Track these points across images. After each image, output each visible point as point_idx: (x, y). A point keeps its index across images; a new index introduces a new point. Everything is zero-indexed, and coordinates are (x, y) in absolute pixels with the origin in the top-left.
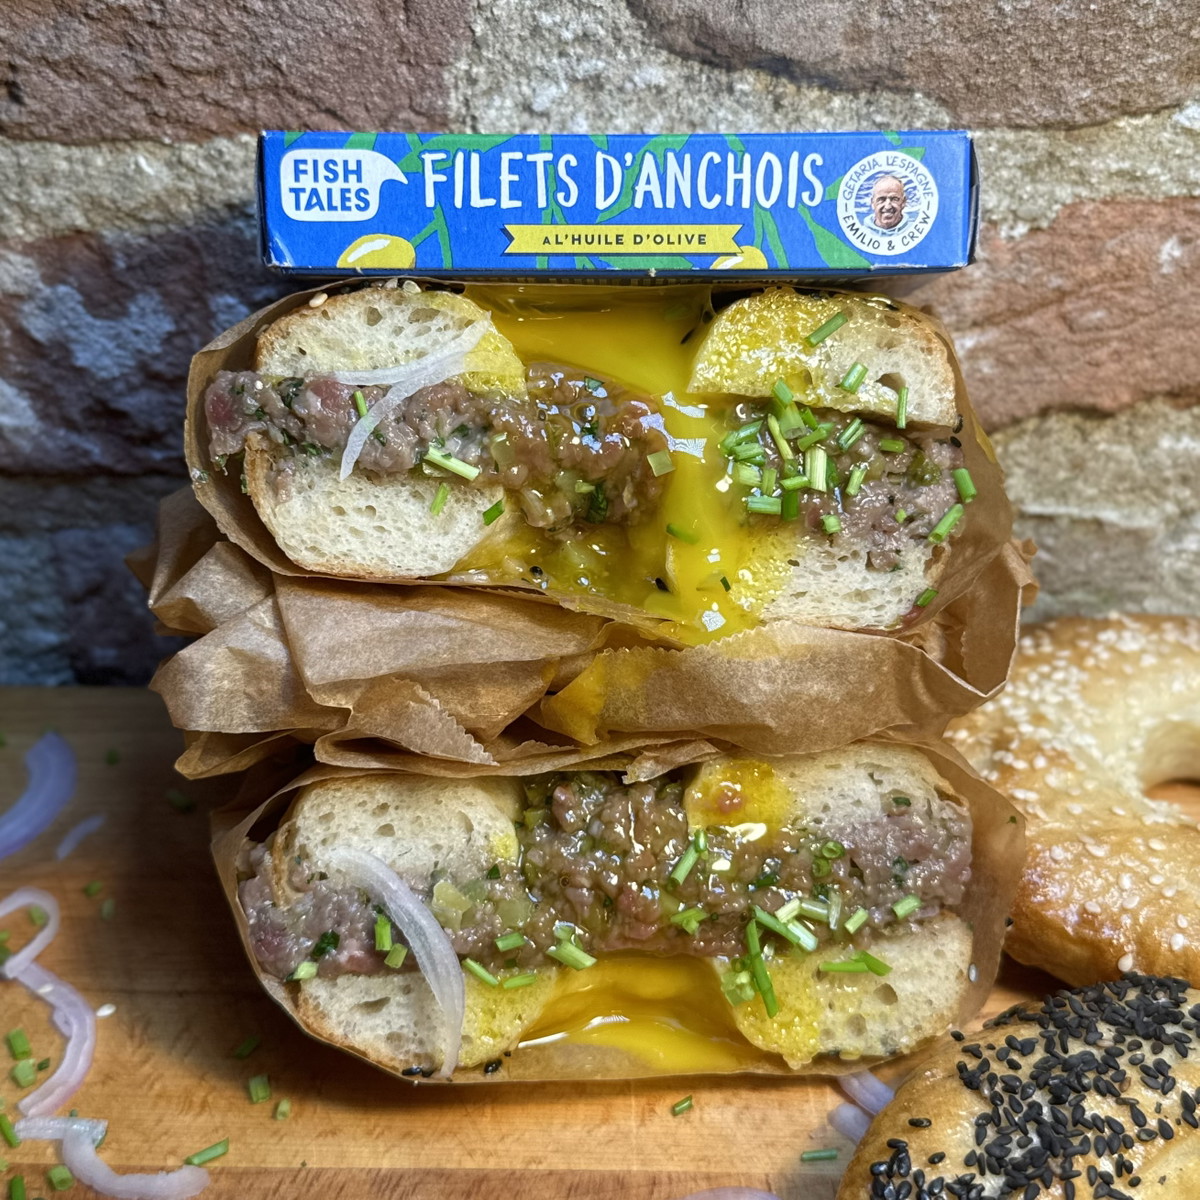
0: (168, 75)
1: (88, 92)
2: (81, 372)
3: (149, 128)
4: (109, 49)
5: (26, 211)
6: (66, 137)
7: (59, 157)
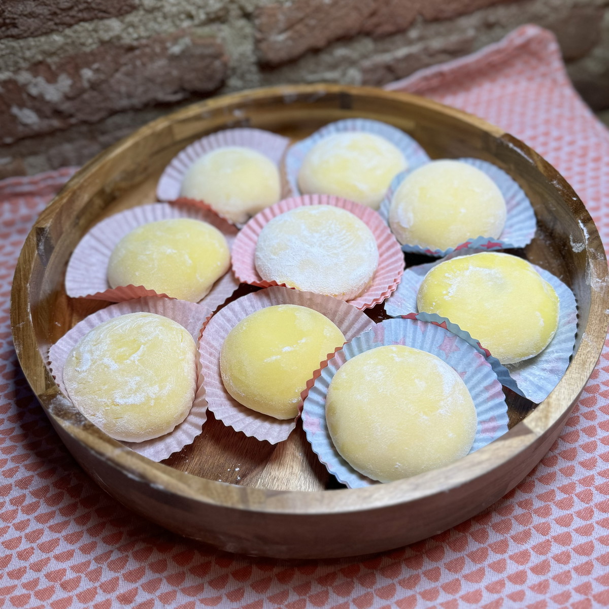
0: (58, 11)
1: (36, 20)
2: (48, 103)
3: (55, 27)
4: (40, 7)
5: (25, 59)
6: (33, 35)
7: (32, 41)
